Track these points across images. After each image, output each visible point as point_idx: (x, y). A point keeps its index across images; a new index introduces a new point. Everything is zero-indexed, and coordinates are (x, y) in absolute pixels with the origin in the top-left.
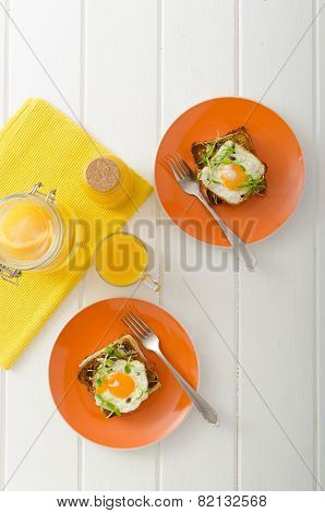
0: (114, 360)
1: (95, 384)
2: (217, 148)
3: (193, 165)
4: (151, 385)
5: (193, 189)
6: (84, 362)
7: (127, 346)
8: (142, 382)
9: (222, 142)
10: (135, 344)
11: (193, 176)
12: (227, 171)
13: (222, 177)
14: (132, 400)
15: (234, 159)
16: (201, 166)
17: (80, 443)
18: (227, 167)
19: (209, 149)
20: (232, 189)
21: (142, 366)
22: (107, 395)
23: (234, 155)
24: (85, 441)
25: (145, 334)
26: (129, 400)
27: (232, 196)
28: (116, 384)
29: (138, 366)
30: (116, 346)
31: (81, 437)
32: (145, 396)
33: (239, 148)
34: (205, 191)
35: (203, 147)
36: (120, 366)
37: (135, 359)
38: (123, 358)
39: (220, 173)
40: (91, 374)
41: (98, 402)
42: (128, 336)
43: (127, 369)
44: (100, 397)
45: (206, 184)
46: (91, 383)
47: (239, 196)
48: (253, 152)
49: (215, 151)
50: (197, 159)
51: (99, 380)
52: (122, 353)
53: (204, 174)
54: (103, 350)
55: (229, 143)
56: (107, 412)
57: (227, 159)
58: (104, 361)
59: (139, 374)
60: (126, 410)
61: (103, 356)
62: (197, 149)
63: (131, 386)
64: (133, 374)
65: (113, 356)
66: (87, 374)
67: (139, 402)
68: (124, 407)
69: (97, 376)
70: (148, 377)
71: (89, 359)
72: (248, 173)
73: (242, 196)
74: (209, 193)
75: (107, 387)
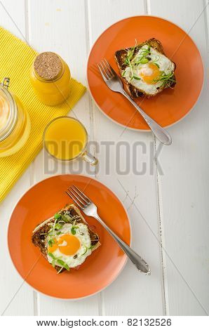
0: (63, 223)
1: (47, 245)
2: (136, 51)
3: (117, 68)
4: (93, 243)
5: (116, 87)
6: (37, 229)
7: (72, 212)
8: (86, 241)
9: (140, 47)
10: (78, 211)
11: (116, 77)
12: (145, 70)
13: (141, 74)
14: (79, 256)
15: (150, 59)
16: (124, 67)
17: (35, 298)
18: (145, 66)
19: (129, 53)
20: (149, 83)
21: (86, 227)
22: (57, 253)
23: (150, 57)
24: (39, 294)
25: (85, 203)
26: (76, 257)
27: (149, 89)
28: (65, 244)
29: (82, 227)
30: (63, 213)
31: (36, 291)
32: (89, 253)
33: (153, 51)
34: (128, 88)
35: (124, 52)
36: (67, 229)
37: (79, 222)
38: (69, 222)
39: (139, 72)
40: (43, 237)
41: (50, 260)
42: (72, 205)
43: (73, 231)
44: (52, 256)
45: (129, 80)
46: (43, 245)
47: (155, 88)
48: (163, 54)
49: (134, 55)
50: (120, 61)
51: (51, 242)
52: (69, 218)
53: (127, 74)
54: (53, 218)
55: (146, 47)
56: (57, 268)
57: (145, 60)
58: (54, 225)
59: (83, 234)
60: (73, 266)
61: (53, 222)
62: (120, 54)
63: (77, 245)
64: (78, 235)
65: (61, 220)
66: (39, 238)
67: (84, 258)
68: (72, 262)
69: (49, 238)
70: (91, 237)
71: (41, 225)
72: (161, 69)
73: (158, 88)
74: (131, 87)
75: (57, 247)
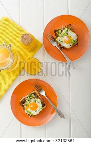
0: (31, 98)
1: (25, 106)
2: (62, 30)
3: (55, 37)
4: (43, 106)
5: (55, 44)
6: (22, 100)
7: (35, 94)
8: (40, 105)
9: (64, 29)
10: (37, 93)
11: (54, 40)
13: (64, 40)
15: (67, 34)
16: (57, 37)
17: (21, 125)
18: (65, 37)
19: (60, 31)
20: (67, 43)
21: (40, 100)
22: (29, 110)
24: (22, 124)
25: (41, 90)
26: (36, 111)
27: (67, 46)
28: (32, 106)
29: (39, 100)
30: (31, 94)
31: (21, 123)
32: (41, 110)
33: (69, 31)
34: (59, 45)
35: (58, 30)
36: (33, 100)
37: (38, 98)
38: (34, 98)
39: (63, 39)
40: (24, 103)
41: (26, 112)
42: (35, 91)
43: (35, 101)
44: (27, 110)
45: (59, 42)
46: (24, 106)
47: (69, 46)
48: (73, 32)
49: (61, 32)
50: (56, 34)
52: (34, 96)
53: (58, 39)
54: (28, 96)
55: (66, 29)
56: (29, 115)
57: (65, 34)
58: (28, 99)
59: (39, 103)
60: (35, 114)
61: (28, 97)
62: (56, 31)
63: (37, 107)
64: (37, 103)
65: (31, 97)
66: (22, 103)
67: (39, 112)
69: (26, 104)
70: (42, 104)
71: (23, 98)
72: (72, 38)
73: (71, 46)
74: (60, 45)
75: (29, 107)
